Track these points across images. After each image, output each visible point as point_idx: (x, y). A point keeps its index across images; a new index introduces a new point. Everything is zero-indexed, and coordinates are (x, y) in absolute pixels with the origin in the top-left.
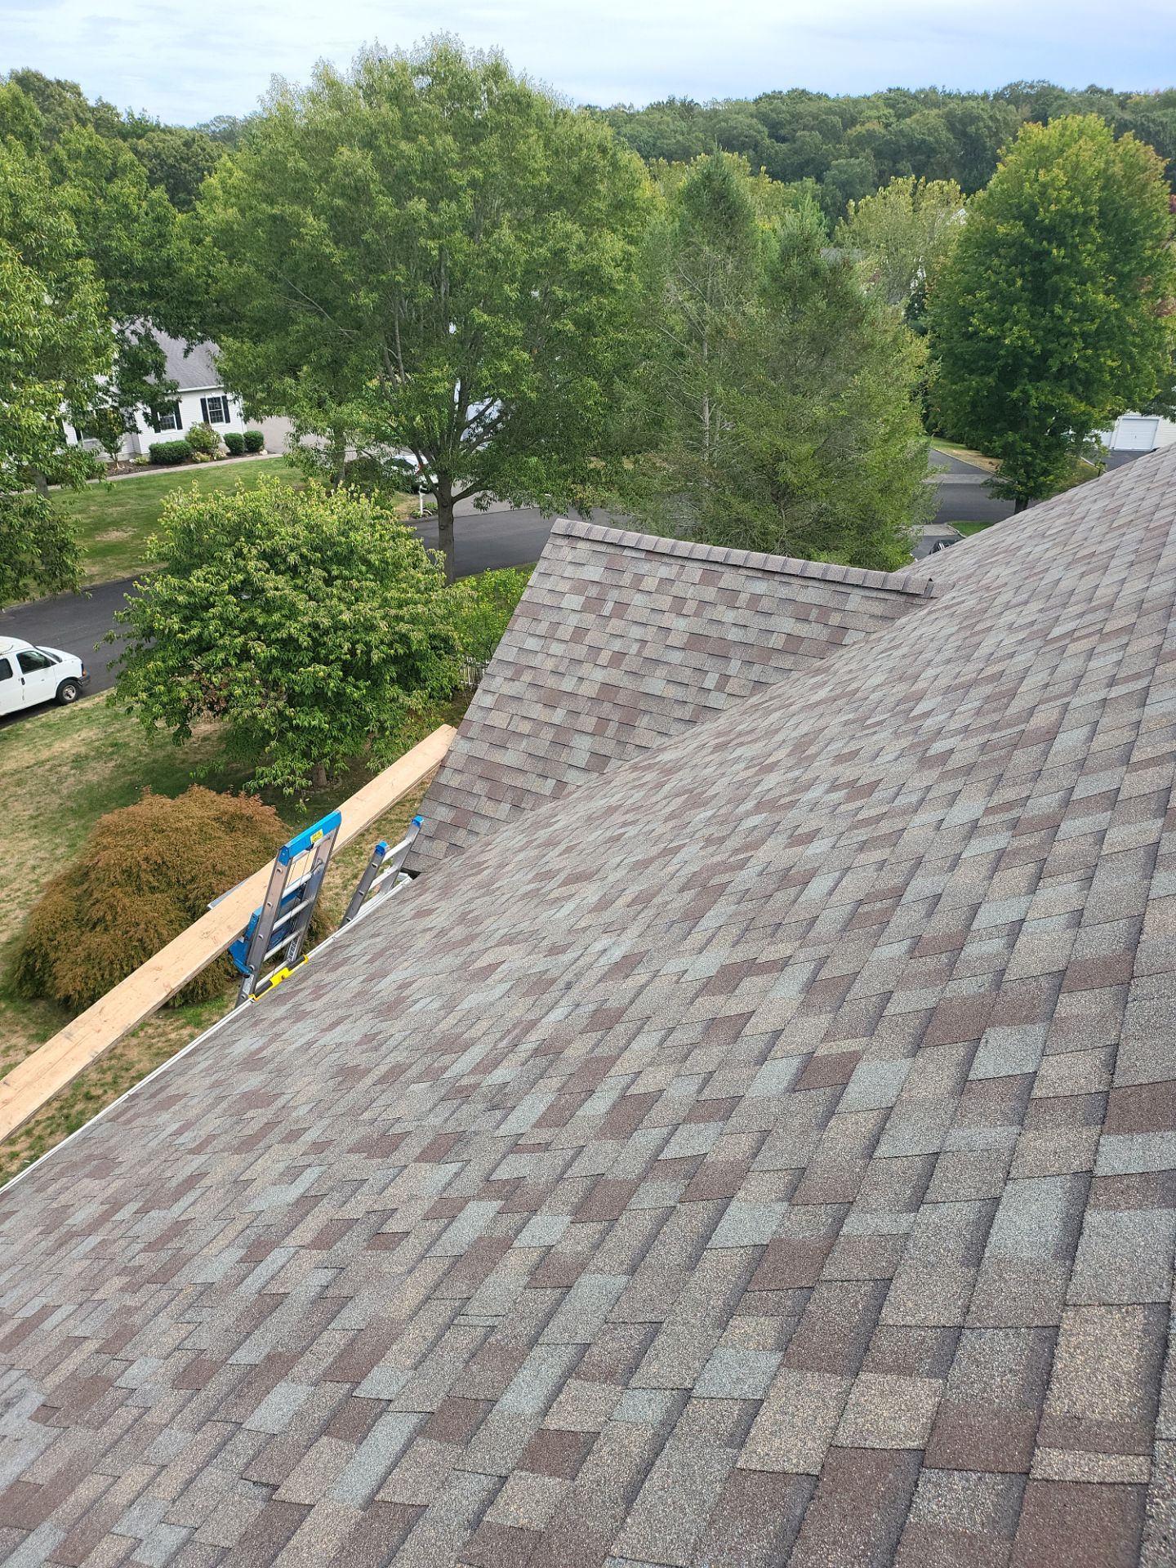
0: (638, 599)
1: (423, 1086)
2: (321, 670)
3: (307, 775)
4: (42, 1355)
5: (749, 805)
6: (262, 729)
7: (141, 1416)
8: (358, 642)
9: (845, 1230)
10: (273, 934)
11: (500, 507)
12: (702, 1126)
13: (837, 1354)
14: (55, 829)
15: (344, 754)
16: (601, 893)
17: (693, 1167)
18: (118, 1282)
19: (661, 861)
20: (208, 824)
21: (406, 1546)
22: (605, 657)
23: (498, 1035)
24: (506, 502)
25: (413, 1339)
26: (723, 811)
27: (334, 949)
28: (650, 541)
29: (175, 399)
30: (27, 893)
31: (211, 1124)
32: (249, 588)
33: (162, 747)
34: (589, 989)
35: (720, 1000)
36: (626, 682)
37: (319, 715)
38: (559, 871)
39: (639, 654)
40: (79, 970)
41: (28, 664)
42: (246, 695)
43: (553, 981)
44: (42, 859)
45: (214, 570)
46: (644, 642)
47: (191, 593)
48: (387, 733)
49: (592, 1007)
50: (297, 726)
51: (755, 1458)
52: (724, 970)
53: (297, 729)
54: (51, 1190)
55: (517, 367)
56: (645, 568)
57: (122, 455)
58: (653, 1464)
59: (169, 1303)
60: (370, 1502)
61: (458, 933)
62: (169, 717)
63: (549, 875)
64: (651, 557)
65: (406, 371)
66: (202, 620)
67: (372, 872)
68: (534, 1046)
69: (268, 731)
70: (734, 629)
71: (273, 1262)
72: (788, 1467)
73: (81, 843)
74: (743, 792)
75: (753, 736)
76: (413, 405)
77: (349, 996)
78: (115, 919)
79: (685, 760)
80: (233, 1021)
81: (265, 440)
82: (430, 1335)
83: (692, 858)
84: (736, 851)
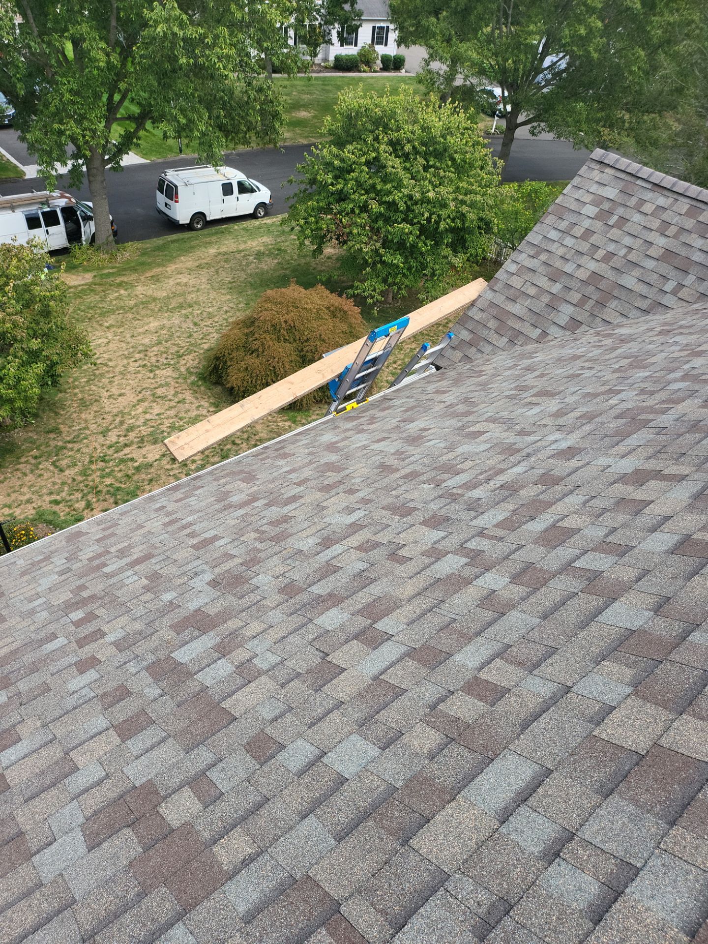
0: (637, 218)
1: (429, 486)
2: (407, 227)
3: (382, 293)
4: (214, 557)
5: (678, 375)
6: (364, 258)
7: (261, 600)
8: (434, 213)
9: (690, 638)
10: (354, 381)
11: (549, 136)
12: (604, 556)
13: (669, 700)
14: (240, 292)
15: (407, 286)
16: (559, 407)
17: (593, 578)
18: (253, 535)
19: (606, 397)
20: (322, 310)
21: (394, 704)
22: (600, 254)
23: (479, 472)
24: (551, 134)
25: (410, 610)
26: (657, 374)
27: (384, 399)
28: (658, 176)
29: (358, 23)
30: (221, 325)
31: (307, 473)
32: (377, 163)
33: (305, 257)
34: (542, 461)
35: (631, 488)
36: (610, 274)
37: (399, 257)
38: (533, 387)
39: (624, 257)
40: (241, 375)
41: (243, 189)
42: (359, 235)
43: (519, 450)
44: (232, 308)
45: (359, 147)
46: (631, 249)
47: (342, 160)
48: (435, 278)
49: (542, 471)
50: (384, 261)
51: (605, 734)
52: (637, 472)
53: (383, 263)
54: (221, 481)
55: (590, 31)
56: (648, 195)
57: (318, 59)
58: (541, 715)
59: (279, 552)
60: (376, 678)
61: (461, 408)
62: (314, 237)
63: (526, 388)
64: (656, 188)
65: (512, 24)
66: (345, 180)
67: (415, 359)
68: (501, 483)
69: (366, 261)
70: (699, 253)
71: (335, 550)
72: (624, 744)
73: (252, 304)
74: (675, 365)
75: (691, 330)
76: (510, 50)
77: (390, 427)
78: (263, 352)
79: (635, 336)
80: (323, 423)
81: (406, 63)
82: (418, 612)
83: (629, 399)
84: (662, 402)
